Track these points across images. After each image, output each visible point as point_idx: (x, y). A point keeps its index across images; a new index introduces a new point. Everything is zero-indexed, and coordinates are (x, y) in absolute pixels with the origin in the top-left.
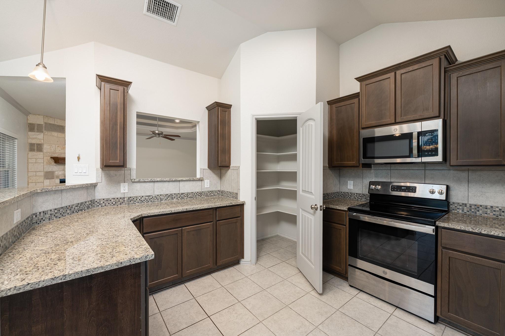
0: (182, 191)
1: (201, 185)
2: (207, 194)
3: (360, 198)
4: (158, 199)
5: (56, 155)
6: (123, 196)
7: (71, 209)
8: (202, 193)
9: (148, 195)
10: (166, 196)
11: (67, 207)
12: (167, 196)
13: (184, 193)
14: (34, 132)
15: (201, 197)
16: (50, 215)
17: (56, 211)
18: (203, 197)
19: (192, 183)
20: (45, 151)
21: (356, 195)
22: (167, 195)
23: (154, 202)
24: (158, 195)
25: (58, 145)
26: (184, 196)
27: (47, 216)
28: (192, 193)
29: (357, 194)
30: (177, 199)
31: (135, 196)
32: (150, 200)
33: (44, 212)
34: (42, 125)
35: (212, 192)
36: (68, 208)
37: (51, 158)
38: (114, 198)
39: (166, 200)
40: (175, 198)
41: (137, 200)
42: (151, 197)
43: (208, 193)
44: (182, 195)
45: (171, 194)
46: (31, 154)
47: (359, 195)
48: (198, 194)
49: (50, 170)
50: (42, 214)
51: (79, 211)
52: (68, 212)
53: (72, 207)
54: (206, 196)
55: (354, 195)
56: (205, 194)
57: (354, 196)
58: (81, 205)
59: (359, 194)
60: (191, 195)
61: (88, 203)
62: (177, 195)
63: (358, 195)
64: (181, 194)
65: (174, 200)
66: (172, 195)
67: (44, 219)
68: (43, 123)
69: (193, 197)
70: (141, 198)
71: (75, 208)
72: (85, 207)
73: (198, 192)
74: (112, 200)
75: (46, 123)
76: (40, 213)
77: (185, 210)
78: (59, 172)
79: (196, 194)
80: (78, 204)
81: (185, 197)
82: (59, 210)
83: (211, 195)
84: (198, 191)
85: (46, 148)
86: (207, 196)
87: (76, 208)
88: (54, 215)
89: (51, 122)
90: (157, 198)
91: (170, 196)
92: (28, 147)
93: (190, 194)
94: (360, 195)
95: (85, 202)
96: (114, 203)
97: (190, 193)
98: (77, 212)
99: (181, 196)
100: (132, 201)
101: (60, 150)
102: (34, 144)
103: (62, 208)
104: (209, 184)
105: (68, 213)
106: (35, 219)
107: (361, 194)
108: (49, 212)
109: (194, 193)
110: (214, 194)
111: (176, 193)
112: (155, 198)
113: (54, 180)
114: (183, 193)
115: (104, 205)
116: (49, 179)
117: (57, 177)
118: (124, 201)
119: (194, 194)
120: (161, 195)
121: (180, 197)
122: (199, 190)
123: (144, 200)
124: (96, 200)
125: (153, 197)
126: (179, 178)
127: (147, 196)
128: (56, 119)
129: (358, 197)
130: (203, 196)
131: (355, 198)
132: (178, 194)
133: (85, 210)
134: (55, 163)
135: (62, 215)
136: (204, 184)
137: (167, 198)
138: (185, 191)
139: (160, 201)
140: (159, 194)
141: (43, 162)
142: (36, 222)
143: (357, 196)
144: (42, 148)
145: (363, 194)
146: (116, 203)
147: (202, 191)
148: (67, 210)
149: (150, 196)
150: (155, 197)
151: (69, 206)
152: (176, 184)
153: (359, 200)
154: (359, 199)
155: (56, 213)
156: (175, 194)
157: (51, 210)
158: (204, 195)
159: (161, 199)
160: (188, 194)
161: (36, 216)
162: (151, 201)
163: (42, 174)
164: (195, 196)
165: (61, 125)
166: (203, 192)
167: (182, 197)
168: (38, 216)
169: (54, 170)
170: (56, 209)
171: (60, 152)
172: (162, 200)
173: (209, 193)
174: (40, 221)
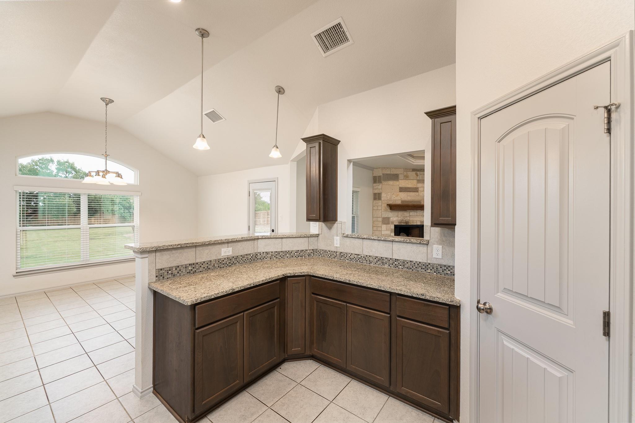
0: (395, 257)
1: (425, 251)
2: (437, 269)
4: (367, 260)
5: (390, 203)
6: (336, 251)
7: (290, 254)
8: (427, 265)
9: (357, 253)
10: (375, 259)
11: (286, 251)
12: (377, 259)
13: (399, 260)
14: (376, 183)
15: (425, 271)
16: (271, 255)
17: (276, 253)
18: (429, 273)
19: (411, 247)
20: (383, 199)
22: (377, 257)
23: (362, 263)
24: (367, 256)
25: (393, 193)
26: (399, 263)
27: (269, 256)
28: (411, 261)
30: (389, 265)
31: (345, 252)
32: (358, 259)
33: (266, 252)
34: (381, 176)
35: (447, 268)
36: (287, 253)
37: (387, 205)
38: (330, 250)
39: (375, 263)
40: (386, 263)
41: (347, 256)
42: (360, 257)
43: (439, 267)
44: (396, 261)
45: (381, 258)
46: (375, 202)
48: (420, 265)
49: (386, 216)
50: (265, 254)
51: (298, 256)
52: (287, 255)
53: (291, 253)
54: (435, 272)
56: (433, 268)
58: (301, 252)
60: (409, 265)
61: (308, 251)
62: (389, 260)
64: (394, 260)
65: (386, 266)
66: (383, 260)
67: (266, 257)
68: (381, 175)
69: (412, 268)
70: (350, 255)
71: (294, 254)
72: (305, 254)
73: (420, 263)
74: (328, 252)
75: (383, 174)
76: (263, 253)
77: (348, 282)
78: (393, 218)
79: (418, 264)
80: (298, 251)
81: (401, 265)
82: (279, 253)
83: (445, 272)
84: (421, 261)
85: (384, 196)
86: (437, 271)
87: (296, 254)
88: (275, 256)
89: (389, 173)
90: (365, 259)
91: (380, 259)
92: (372, 197)
93: (407, 263)
95: (306, 250)
96: (330, 255)
97: (408, 261)
98: (297, 258)
99: (394, 263)
100: (343, 257)
101: (394, 198)
102: (376, 193)
103: (282, 252)
104: (440, 252)
105: (287, 257)
106: (259, 257)
108: (271, 253)
109: (414, 262)
110: (451, 272)
111: (388, 257)
112: (364, 259)
113: (389, 225)
114: (397, 260)
115: (323, 255)
116: (386, 224)
117: (392, 223)
118: (337, 255)
119: (414, 264)
120: (370, 256)
121: (392, 264)
122: (423, 260)
123: (353, 259)
124: (318, 250)
125: (361, 257)
126: (389, 238)
127: (356, 255)
128: (391, 169)
130: (429, 271)
132: (391, 259)
133: (305, 257)
134: (390, 210)
135: (282, 257)
136: (432, 252)
137: (377, 262)
138: (401, 258)
139: (368, 263)
140: (368, 254)
141: (381, 209)
142: (260, 259)
144: (381, 197)
146: (331, 255)
147: (429, 262)
148: (286, 254)
149: (359, 255)
150: (364, 257)
151: (289, 251)
152: (387, 244)
155: (276, 255)
156: (386, 258)
157: (272, 252)
158: (431, 270)
159: (369, 261)
160: (404, 262)
161: (260, 254)
162: (360, 261)
163: (380, 219)
164: (416, 267)
165: (396, 173)
166: (429, 264)
167: (396, 264)
168: (262, 255)
169: (389, 216)
170: (276, 252)
171: (395, 199)
172: (371, 263)
173: (441, 267)
174: (263, 259)
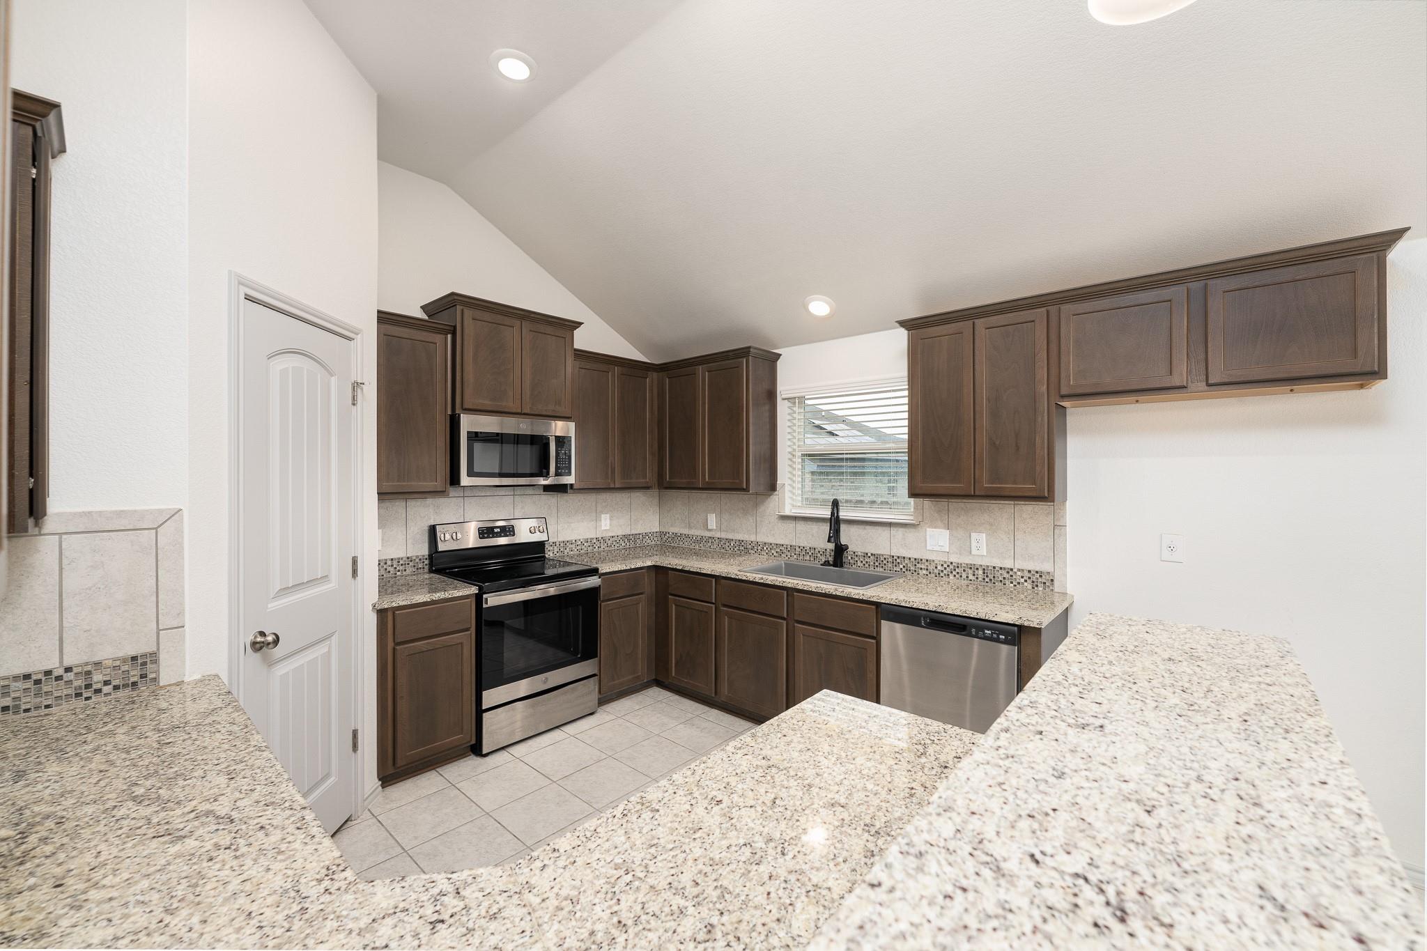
3: (401, 568)
21: (389, 563)
29: (392, 560)
47: (399, 562)
55: (386, 563)
57: (385, 567)
59: (399, 560)
63: (395, 563)
94: (401, 562)
107: (402, 559)
129: (396, 568)
131: (389, 572)
143: (392, 566)
145: (408, 558)
153: (398, 573)
154: (399, 571)
